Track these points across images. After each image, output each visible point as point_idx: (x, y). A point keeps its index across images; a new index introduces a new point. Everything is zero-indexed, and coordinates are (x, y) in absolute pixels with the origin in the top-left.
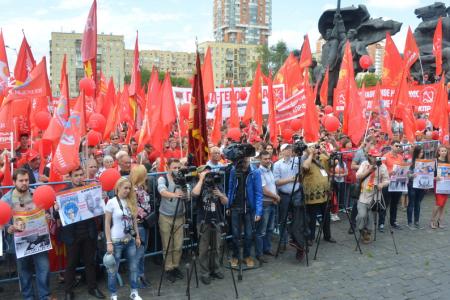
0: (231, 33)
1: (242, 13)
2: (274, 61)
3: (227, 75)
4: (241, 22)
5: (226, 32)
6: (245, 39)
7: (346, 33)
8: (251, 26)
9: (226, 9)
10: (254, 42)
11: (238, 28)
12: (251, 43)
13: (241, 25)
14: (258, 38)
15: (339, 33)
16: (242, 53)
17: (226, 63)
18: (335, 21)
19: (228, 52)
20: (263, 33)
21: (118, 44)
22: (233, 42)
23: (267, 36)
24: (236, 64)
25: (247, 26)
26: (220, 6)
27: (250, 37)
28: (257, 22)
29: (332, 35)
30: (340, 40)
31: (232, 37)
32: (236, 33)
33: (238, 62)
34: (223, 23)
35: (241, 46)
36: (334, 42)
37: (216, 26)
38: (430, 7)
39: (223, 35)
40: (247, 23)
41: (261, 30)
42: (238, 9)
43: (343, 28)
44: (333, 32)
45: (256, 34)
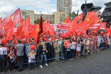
0: (61, 10)
1: (64, 4)
2: (72, 17)
3: (60, 20)
4: (64, 7)
5: (60, 9)
6: (65, 11)
7: (88, 10)
8: (67, 8)
9: (60, 4)
10: (67, 12)
11: (63, 8)
12: (66, 12)
13: (64, 8)
14: (68, 11)
15: (86, 10)
16: (64, 15)
17: (60, 17)
18: (85, 7)
19: (61, 15)
20: (70, 10)
21: (33, 13)
22: (62, 12)
23: (71, 10)
24: (63, 18)
25: (65, 8)
26: (59, 3)
27: (66, 11)
28: (68, 7)
29: (84, 10)
30: (86, 11)
31: (62, 11)
32: (63, 10)
33: (63, 17)
34: (59, 7)
35: (64, 13)
36: (85, 12)
37: (57, 8)
38: (108, 3)
39: (59, 10)
40: (66, 7)
41: (69, 9)
42: (63, 3)
43: (87, 9)
44: (84, 9)
45: (68, 10)
